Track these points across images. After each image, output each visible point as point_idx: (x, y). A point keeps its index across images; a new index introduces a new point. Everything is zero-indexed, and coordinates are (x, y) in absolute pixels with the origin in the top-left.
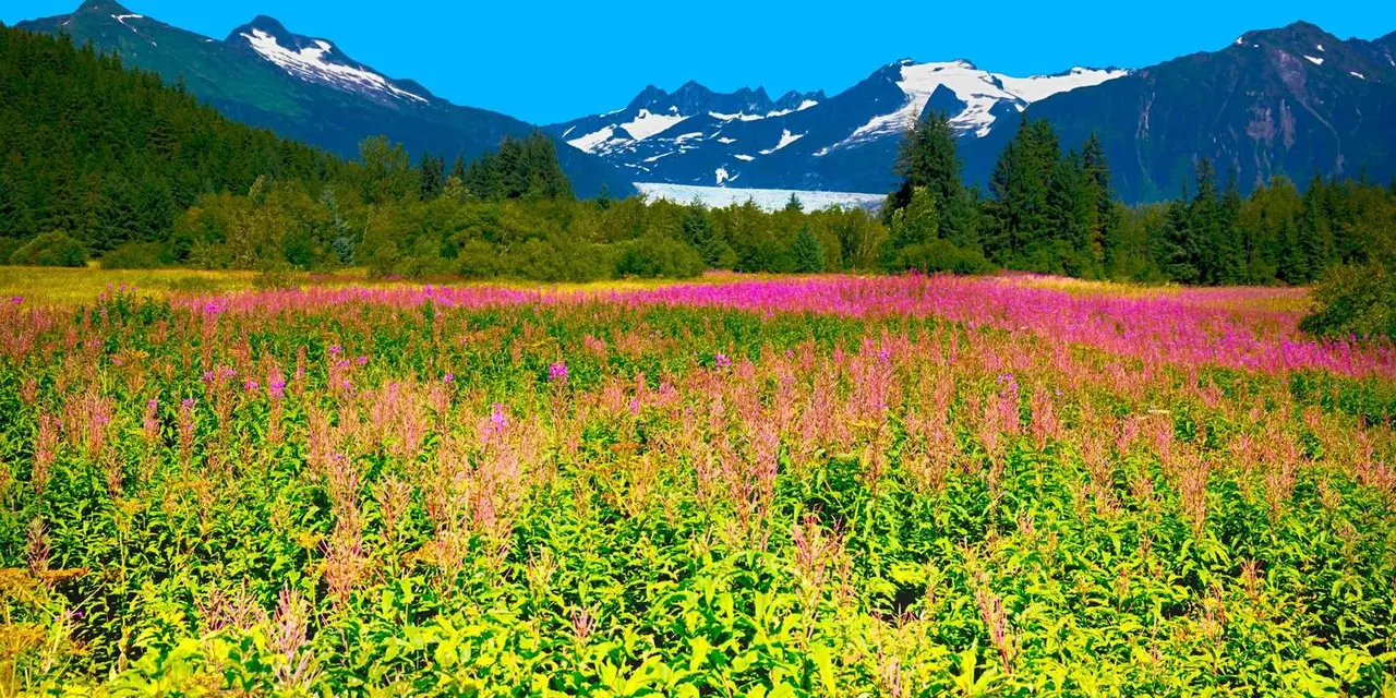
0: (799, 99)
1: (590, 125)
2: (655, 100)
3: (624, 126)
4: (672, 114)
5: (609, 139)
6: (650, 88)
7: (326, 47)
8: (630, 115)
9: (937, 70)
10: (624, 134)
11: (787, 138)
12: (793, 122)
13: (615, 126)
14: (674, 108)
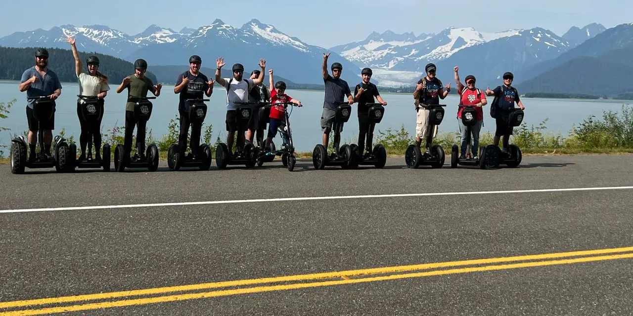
0: (426, 36)
1: (352, 46)
2: (375, 37)
3: (364, 46)
4: (381, 41)
5: (359, 50)
6: (374, 32)
7: (272, 28)
8: (367, 42)
9: (462, 30)
10: (364, 49)
11: (414, 52)
12: (415, 47)
13: (361, 46)
14: (382, 39)
